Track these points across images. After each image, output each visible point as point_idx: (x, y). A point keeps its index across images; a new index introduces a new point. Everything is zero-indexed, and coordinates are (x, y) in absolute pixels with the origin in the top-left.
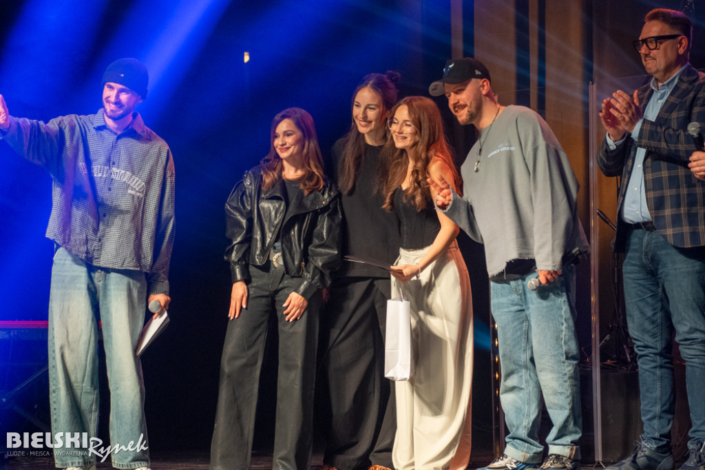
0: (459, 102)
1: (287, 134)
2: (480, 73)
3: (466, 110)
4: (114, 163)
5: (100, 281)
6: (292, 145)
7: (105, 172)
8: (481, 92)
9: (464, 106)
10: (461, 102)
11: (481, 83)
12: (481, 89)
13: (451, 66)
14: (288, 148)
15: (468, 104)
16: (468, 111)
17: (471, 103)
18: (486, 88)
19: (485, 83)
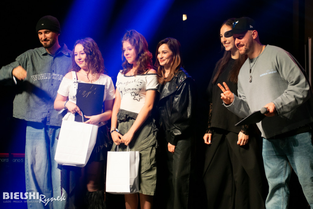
0: (240, 43)
1: (164, 52)
2: (252, 27)
3: (244, 47)
4: (53, 71)
5: (51, 135)
6: (166, 59)
7: (49, 76)
8: (252, 38)
9: (243, 46)
10: (241, 43)
11: (252, 33)
12: (253, 36)
13: (237, 22)
14: (164, 60)
15: (245, 44)
16: (245, 48)
17: (247, 44)
18: (255, 35)
19: (255, 33)
